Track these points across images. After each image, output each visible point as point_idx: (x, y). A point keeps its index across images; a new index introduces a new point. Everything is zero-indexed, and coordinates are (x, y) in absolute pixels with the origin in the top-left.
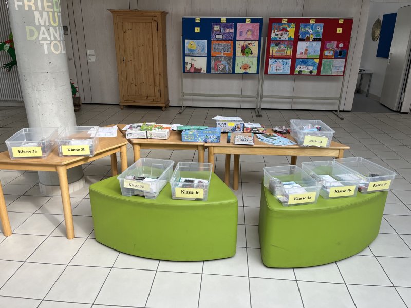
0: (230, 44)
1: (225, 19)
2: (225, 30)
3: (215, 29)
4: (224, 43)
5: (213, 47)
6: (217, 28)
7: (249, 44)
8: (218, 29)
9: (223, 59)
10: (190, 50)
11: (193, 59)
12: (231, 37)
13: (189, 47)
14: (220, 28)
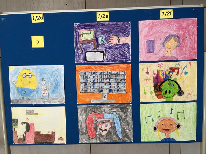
0: (124, 71)
1: (107, 14)
2: (108, 40)
3: (83, 38)
5: (80, 80)
6: (87, 35)
7: (173, 70)
9: (107, 108)
12: (124, 55)
14: (95, 35)
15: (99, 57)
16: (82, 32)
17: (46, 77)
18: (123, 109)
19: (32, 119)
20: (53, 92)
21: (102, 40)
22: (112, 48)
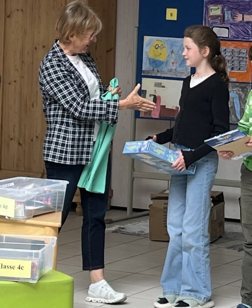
0: (246, 49)
2: (233, 17)
3: (211, 14)
4: (231, 47)
8: (219, 12)
10: (154, 62)
11: (158, 85)
12: (247, 33)
13: (151, 56)
14: (223, 11)
15: (225, 33)
16: (211, 7)
17: (175, 49)
18: (243, 89)
19: (159, 92)
20: (180, 65)
21: (228, 16)
22: (236, 25)
